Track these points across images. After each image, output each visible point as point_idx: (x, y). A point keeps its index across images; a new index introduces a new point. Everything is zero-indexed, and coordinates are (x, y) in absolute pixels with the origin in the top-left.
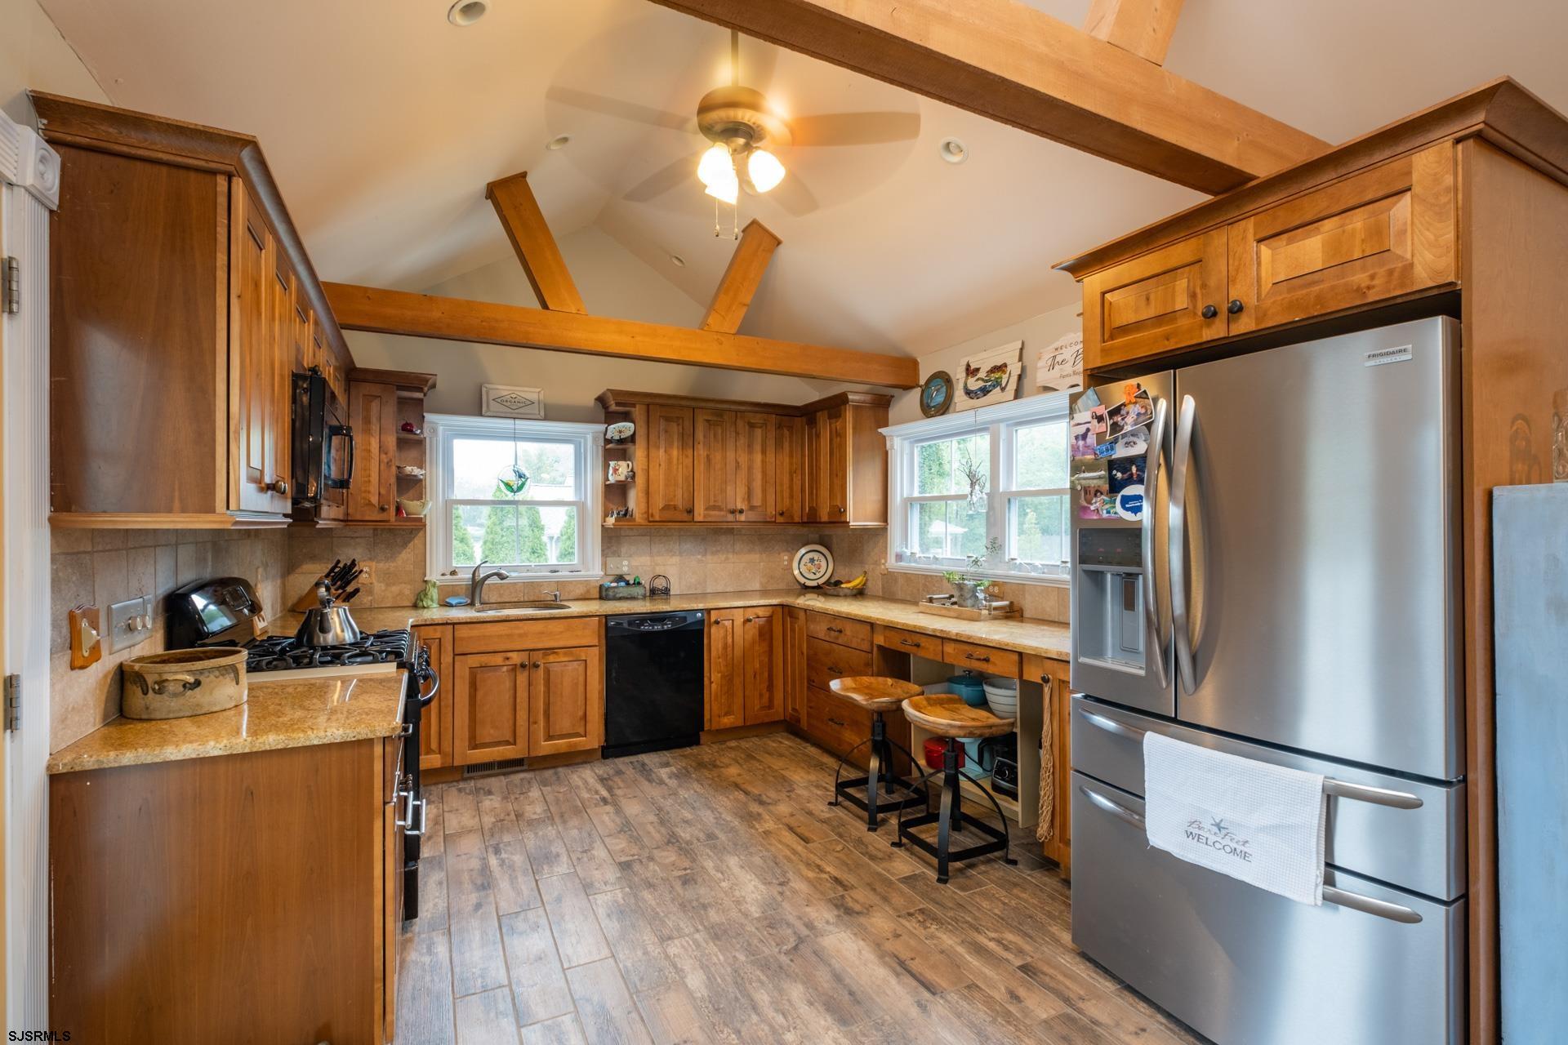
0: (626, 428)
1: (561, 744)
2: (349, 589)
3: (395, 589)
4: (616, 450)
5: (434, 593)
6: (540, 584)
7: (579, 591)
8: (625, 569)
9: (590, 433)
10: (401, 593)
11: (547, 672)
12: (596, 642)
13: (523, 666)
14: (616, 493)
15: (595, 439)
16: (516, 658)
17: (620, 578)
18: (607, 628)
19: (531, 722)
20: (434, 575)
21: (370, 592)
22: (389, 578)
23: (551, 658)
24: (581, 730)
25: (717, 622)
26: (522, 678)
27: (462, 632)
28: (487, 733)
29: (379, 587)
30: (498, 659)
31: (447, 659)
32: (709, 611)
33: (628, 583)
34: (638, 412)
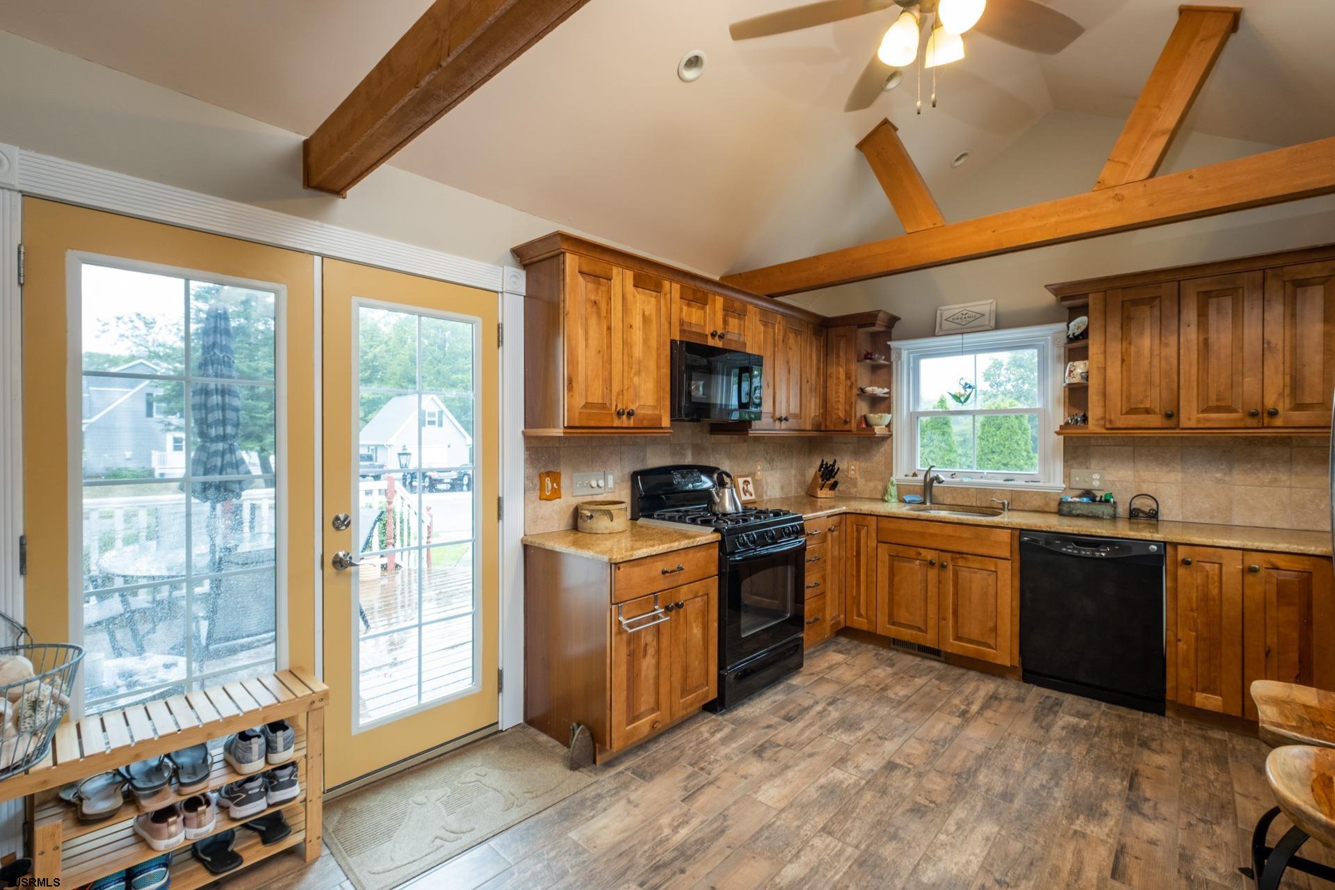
0: (1081, 321)
1: (969, 649)
2: (832, 481)
3: (871, 484)
4: (1076, 348)
5: (893, 490)
6: (992, 492)
7: (1037, 503)
8: (1096, 484)
9: (1053, 333)
10: (875, 488)
11: (956, 574)
12: (1006, 554)
13: (932, 564)
14: (1076, 395)
15: (1055, 340)
16: (930, 555)
17: (1088, 493)
18: (1021, 544)
19: (942, 618)
20: (900, 473)
21: (855, 485)
22: (869, 475)
23: (961, 563)
24: (992, 643)
25: (1186, 563)
26: (933, 574)
27: (885, 524)
28: (903, 616)
29: (861, 482)
30: (912, 552)
31: (873, 543)
32: (1175, 545)
33: (1093, 500)
34: (1094, 301)
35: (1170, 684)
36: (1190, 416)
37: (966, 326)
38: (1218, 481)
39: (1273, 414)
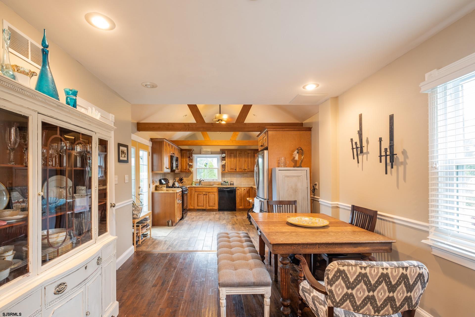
0: (224, 155)
1: (211, 208)
2: (182, 182)
3: (189, 182)
4: (223, 159)
5: (194, 183)
6: (211, 182)
7: (218, 184)
8: (226, 180)
9: (219, 156)
10: (189, 183)
11: (209, 196)
12: (216, 191)
13: (205, 194)
14: (224, 166)
15: (220, 157)
16: (204, 193)
17: (225, 182)
18: (219, 189)
19: (206, 203)
20: (194, 180)
21: (185, 182)
22: (188, 180)
23: (209, 194)
24: (214, 206)
25: (238, 189)
26: (205, 196)
27: (196, 188)
28: (200, 204)
29: (186, 182)
30: (201, 193)
31: (194, 192)
32: (237, 187)
33: (226, 182)
34: (226, 152)
35: (237, 206)
36: (238, 170)
37: (207, 153)
38: (240, 179)
39: (246, 170)
